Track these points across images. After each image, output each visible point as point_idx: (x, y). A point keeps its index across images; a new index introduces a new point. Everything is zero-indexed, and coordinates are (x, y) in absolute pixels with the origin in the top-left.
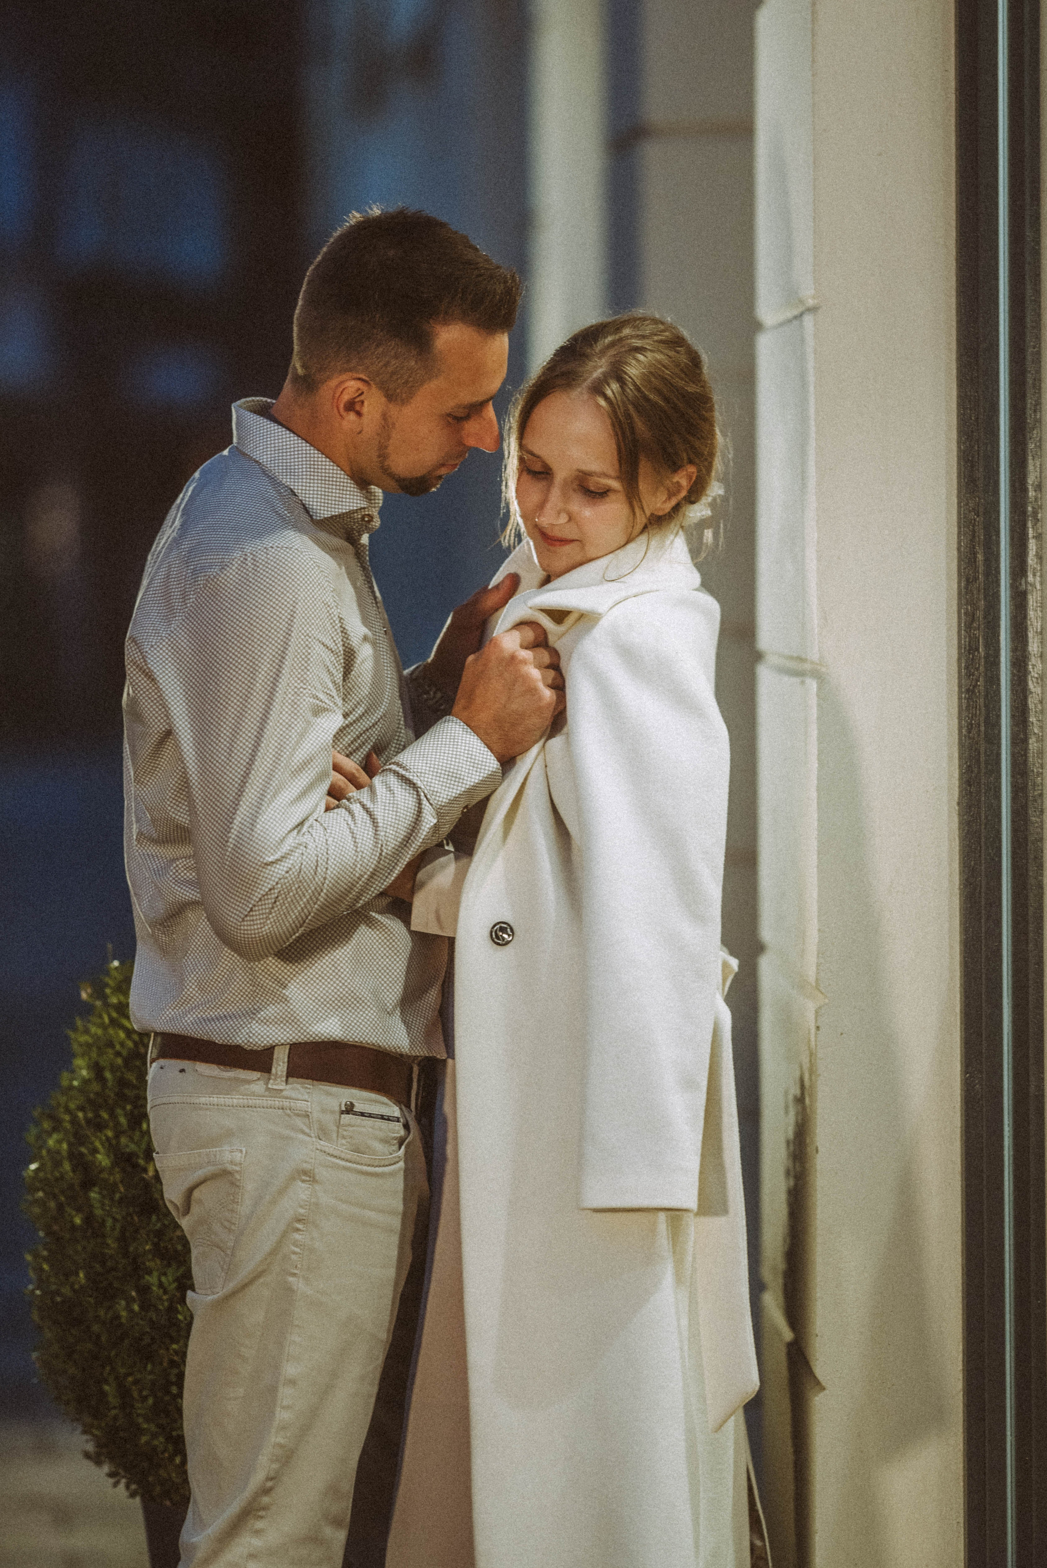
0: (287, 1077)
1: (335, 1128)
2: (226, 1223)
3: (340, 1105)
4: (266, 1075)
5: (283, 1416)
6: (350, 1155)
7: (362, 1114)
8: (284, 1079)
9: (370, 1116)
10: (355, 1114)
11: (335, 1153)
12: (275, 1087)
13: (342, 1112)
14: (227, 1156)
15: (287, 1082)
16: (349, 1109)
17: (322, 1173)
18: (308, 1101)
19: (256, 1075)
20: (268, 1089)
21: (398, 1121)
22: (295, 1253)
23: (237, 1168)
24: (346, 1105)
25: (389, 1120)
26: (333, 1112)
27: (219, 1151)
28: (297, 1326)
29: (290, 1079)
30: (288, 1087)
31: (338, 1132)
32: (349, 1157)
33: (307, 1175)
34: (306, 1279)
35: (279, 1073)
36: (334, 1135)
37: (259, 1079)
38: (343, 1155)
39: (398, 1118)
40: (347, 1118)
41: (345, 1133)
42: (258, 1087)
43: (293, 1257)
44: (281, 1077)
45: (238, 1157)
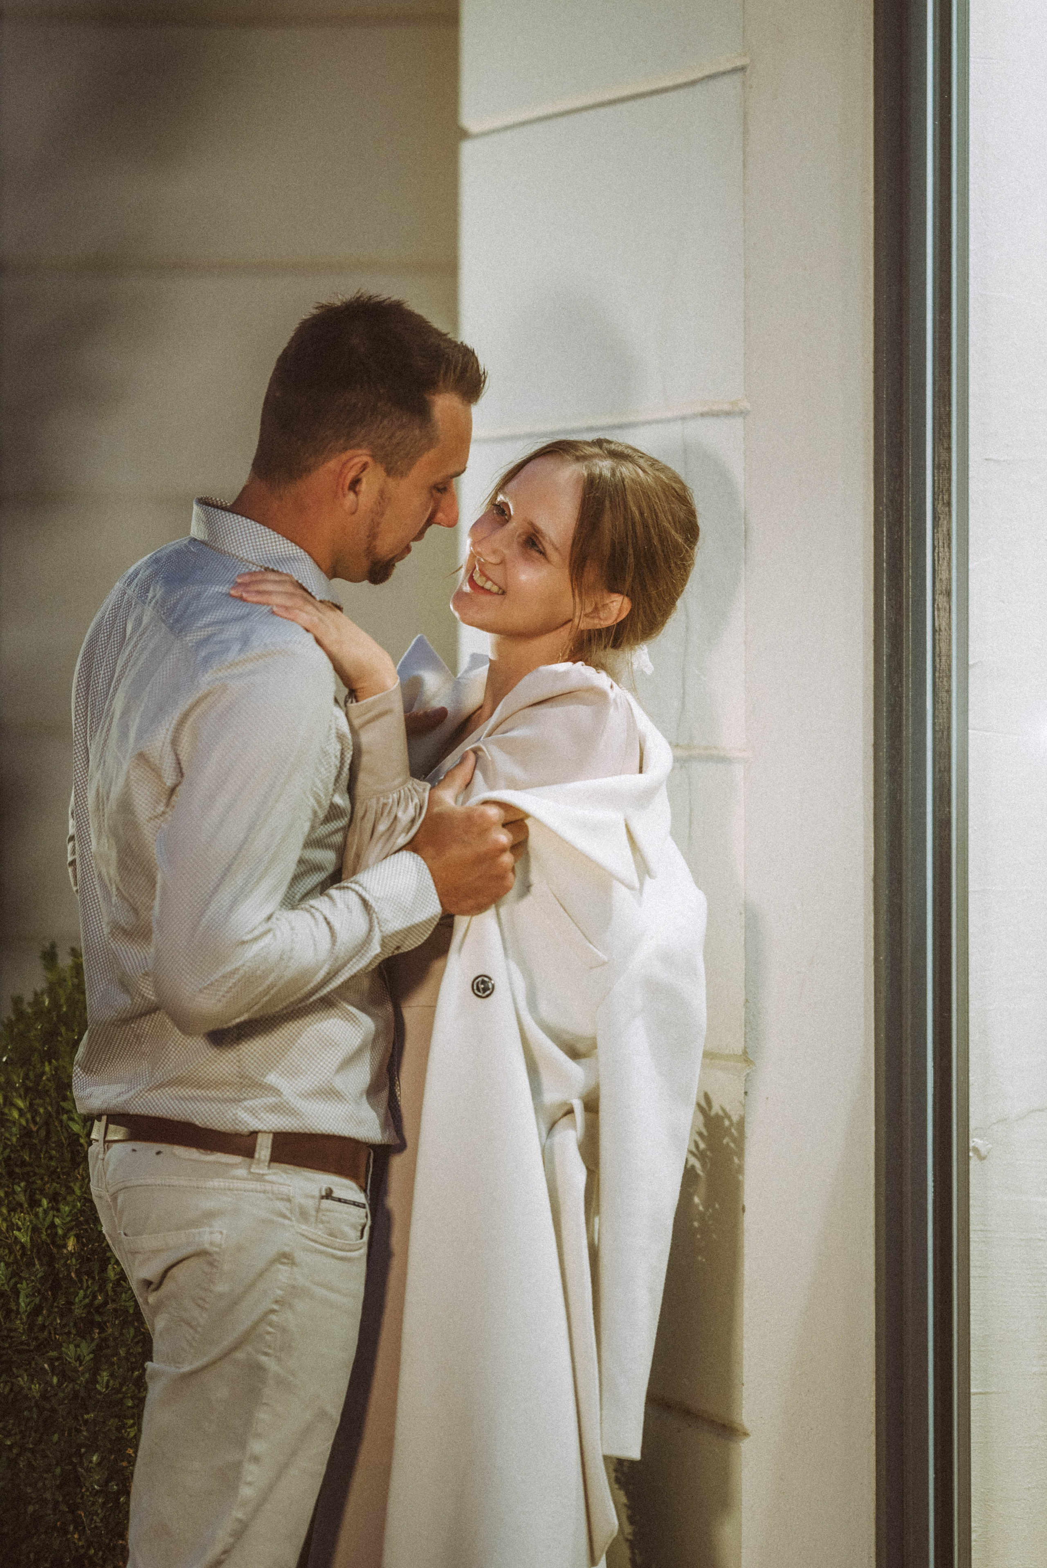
0: (269, 1163)
1: (314, 1213)
2: (200, 1302)
3: (320, 1191)
4: (248, 1160)
5: (246, 1492)
6: (327, 1239)
7: (340, 1200)
8: (267, 1164)
9: (346, 1202)
10: (334, 1199)
11: (314, 1237)
12: (257, 1171)
13: (322, 1197)
14: (206, 1238)
15: (269, 1167)
16: (329, 1195)
17: (299, 1255)
18: (289, 1186)
19: (237, 1159)
20: (250, 1173)
21: (364, 1207)
22: (269, 1333)
23: (217, 1249)
24: (326, 1190)
25: (358, 1206)
26: (313, 1197)
27: (199, 1233)
28: (265, 1404)
29: (272, 1164)
30: (271, 1171)
31: (317, 1217)
32: (324, 1241)
33: (285, 1258)
34: (279, 1359)
35: (263, 1158)
36: (313, 1219)
37: (240, 1163)
38: (321, 1240)
39: (364, 1205)
40: (326, 1203)
41: (324, 1218)
42: (242, 1172)
43: (268, 1337)
44: (264, 1162)
45: (217, 1238)
